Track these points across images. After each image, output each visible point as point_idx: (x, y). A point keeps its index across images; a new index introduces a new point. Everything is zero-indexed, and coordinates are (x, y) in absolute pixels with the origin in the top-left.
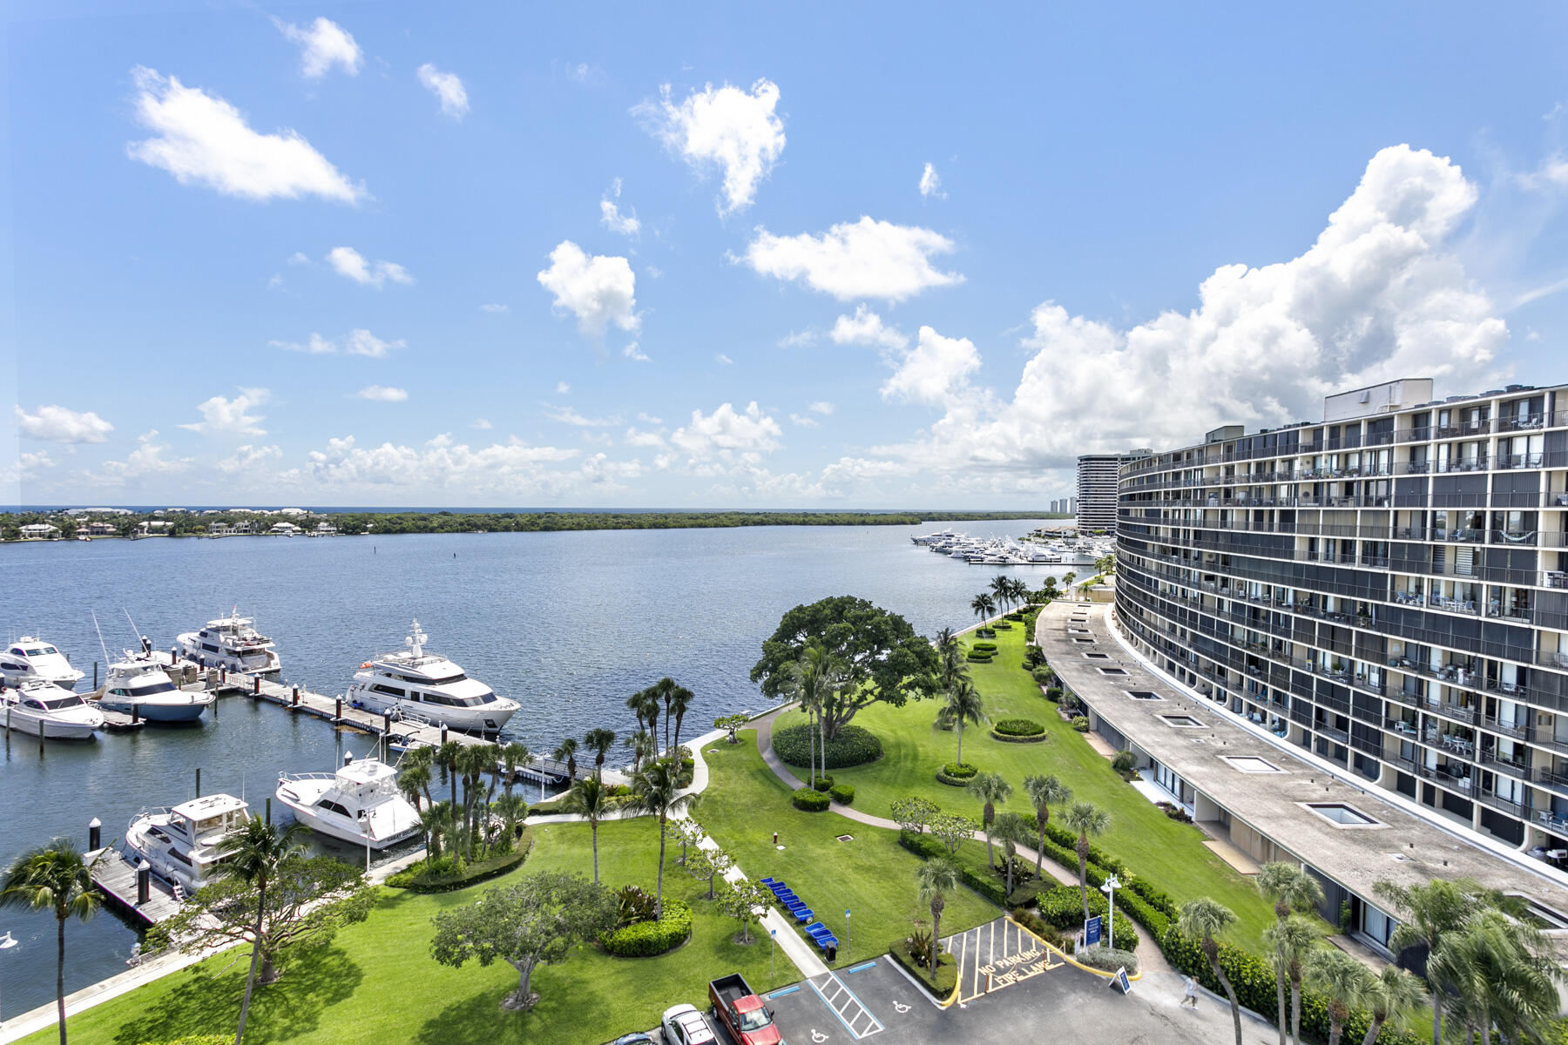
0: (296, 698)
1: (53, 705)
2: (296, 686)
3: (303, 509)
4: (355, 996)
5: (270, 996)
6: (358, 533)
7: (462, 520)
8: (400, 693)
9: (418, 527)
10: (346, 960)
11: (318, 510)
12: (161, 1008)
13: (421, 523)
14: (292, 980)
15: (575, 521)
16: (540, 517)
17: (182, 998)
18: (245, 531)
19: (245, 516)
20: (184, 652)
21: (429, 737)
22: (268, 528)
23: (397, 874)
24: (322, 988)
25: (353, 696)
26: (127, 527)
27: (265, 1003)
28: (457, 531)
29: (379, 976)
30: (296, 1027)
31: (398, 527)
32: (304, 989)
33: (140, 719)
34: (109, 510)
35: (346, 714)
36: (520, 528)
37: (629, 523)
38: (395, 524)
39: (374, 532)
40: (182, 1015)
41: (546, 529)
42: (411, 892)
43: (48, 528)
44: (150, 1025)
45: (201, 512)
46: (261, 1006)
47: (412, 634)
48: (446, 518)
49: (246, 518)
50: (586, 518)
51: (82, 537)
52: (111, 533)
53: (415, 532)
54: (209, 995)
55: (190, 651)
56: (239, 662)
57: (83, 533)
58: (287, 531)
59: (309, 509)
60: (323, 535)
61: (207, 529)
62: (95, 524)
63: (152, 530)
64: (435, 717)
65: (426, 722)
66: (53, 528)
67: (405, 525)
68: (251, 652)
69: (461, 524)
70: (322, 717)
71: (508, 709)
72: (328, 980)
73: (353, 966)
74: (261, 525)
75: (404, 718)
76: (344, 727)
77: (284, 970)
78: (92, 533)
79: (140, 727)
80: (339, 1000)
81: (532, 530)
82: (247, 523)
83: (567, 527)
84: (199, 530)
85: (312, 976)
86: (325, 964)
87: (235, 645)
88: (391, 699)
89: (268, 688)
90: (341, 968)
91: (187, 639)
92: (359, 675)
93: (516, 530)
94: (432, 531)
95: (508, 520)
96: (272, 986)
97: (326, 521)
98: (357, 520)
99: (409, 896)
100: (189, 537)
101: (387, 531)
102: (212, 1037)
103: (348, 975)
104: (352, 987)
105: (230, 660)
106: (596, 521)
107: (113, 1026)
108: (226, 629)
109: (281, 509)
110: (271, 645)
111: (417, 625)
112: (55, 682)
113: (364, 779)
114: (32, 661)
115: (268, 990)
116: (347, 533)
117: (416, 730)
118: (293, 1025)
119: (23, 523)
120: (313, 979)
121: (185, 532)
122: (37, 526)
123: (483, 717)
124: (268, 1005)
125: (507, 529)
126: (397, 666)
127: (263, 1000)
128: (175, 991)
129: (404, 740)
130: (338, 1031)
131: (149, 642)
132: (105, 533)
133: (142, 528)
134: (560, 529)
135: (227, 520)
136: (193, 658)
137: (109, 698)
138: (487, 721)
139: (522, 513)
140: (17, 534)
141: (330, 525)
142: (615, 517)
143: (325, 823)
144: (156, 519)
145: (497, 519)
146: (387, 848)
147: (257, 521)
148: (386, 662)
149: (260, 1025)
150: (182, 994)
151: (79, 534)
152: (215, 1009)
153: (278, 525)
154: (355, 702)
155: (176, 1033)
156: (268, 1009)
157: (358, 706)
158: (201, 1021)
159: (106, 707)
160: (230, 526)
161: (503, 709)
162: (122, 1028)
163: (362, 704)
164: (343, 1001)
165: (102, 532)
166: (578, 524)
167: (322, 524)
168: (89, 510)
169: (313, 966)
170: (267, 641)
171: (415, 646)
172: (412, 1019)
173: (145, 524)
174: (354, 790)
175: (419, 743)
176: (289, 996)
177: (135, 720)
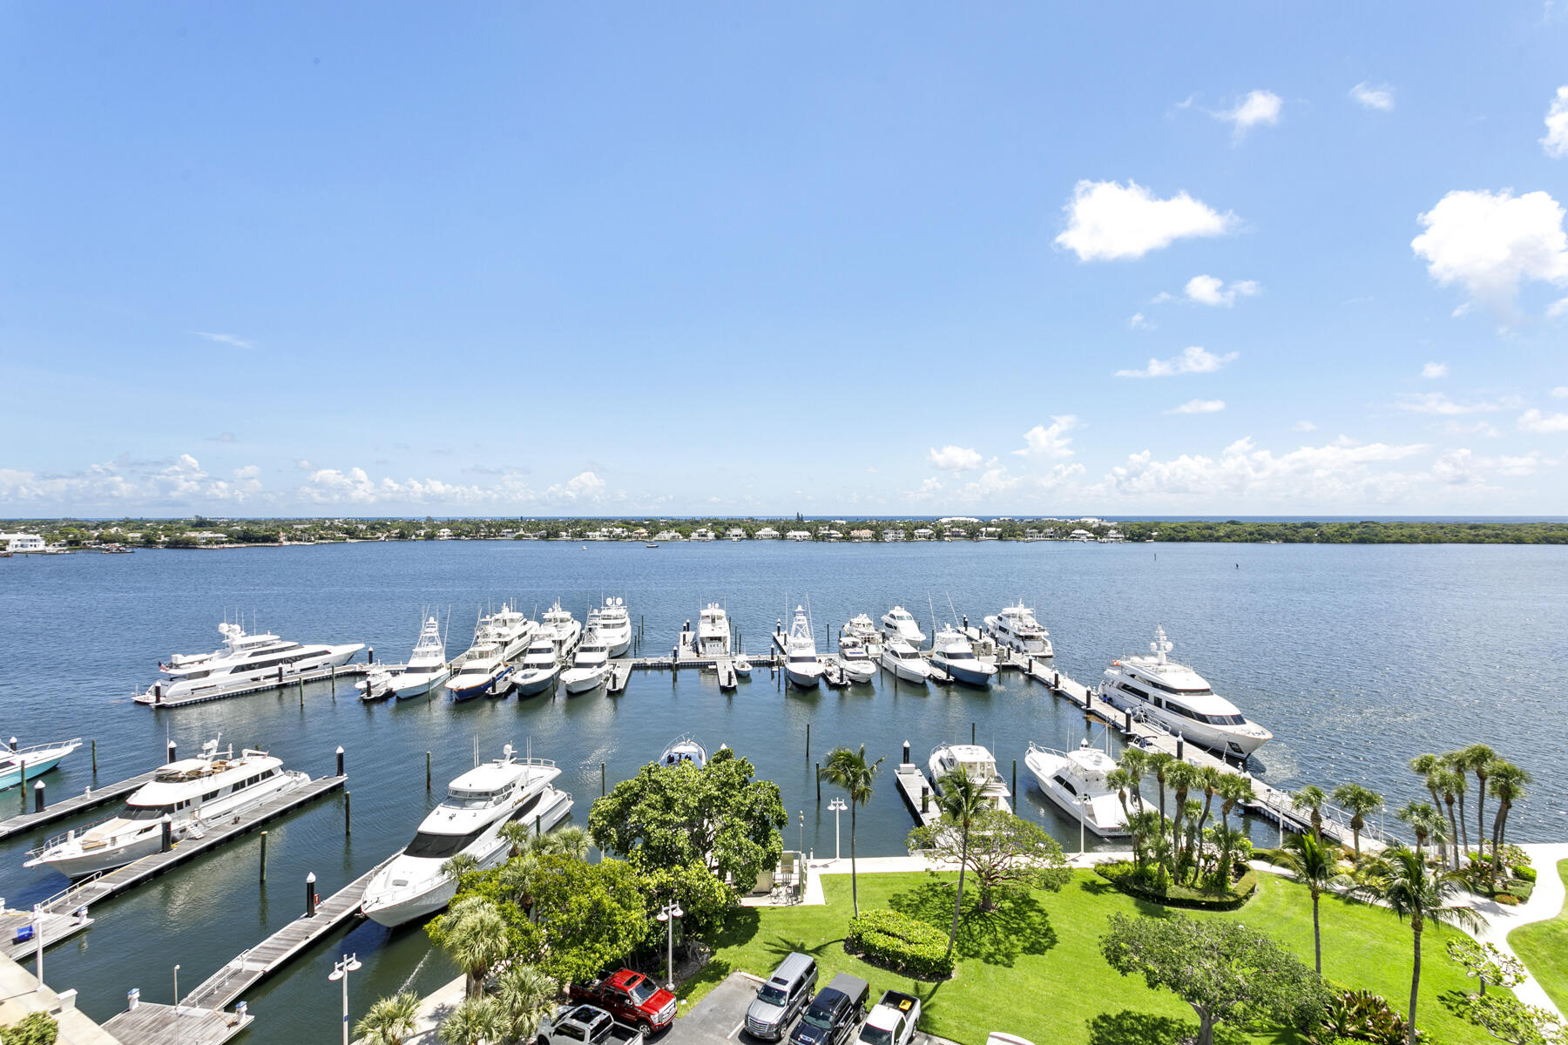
0: (1057, 682)
1: (905, 656)
2: (1057, 672)
3: (1098, 518)
4: (1046, 956)
5: (985, 921)
6: (1143, 541)
7: (1252, 529)
8: (1144, 696)
9: (1203, 536)
10: (1046, 921)
11: (1110, 519)
12: (918, 894)
13: (1206, 532)
14: (1003, 917)
15: (1406, 532)
16: (1352, 527)
17: (931, 893)
18: (1051, 537)
19: (1052, 524)
20: (988, 630)
21: (1164, 744)
22: (1068, 534)
23: (1106, 865)
24: (1024, 935)
25: (1103, 689)
26: (972, 533)
27: (981, 925)
28: (1246, 541)
29: (1069, 949)
30: (997, 957)
31: (1182, 535)
32: (1010, 930)
33: (951, 677)
34: (964, 519)
35: (1097, 705)
36: (1325, 539)
37: (1497, 536)
38: (1179, 533)
39: (1158, 539)
40: (928, 905)
41: (1362, 541)
42: (1115, 887)
43: (928, 532)
44: (909, 902)
45: (1022, 520)
46: (978, 926)
47: (1157, 640)
48: (1235, 527)
49: (1052, 525)
50: (1423, 529)
51: (946, 539)
52: (963, 536)
53: (1199, 541)
54: (947, 900)
55: (992, 630)
56: (1021, 644)
57: (948, 536)
58: (1082, 537)
59: (1103, 519)
60: (1112, 542)
61: (1024, 534)
62: (954, 530)
63: (989, 535)
64: (1175, 726)
65: (1166, 729)
66: (931, 532)
67: (1189, 533)
68: (1031, 638)
69: (1251, 534)
70: (1076, 704)
71: (1257, 736)
72: (1029, 931)
73: (1050, 929)
74: (1062, 531)
75: (1146, 721)
76: (1092, 716)
77: (999, 905)
78: (953, 536)
79: (951, 683)
80: (1034, 953)
81: (1342, 542)
82: (1052, 530)
83: (1394, 539)
84: (1019, 535)
85: (1018, 921)
86: (1029, 917)
87: (1020, 630)
88: (1136, 700)
89: (1040, 670)
90: (1041, 927)
91: (990, 620)
92: (1110, 672)
93: (1318, 542)
94: (1218, 540)
95: (1309, 529)
96: (988, 915)
97: (1115, 529)
98: (1142, 528)
99: (1112, 890)
100: (1011, 540)
101: (1172, 539)
102: (938, 931)
103: (1045, 935)
104: (1046, 948)
105: (1016, 642)
106: (1439, 533)
107: (890, 891)
108: (1014, 616)
109: (1080, 518)
110: (1046, 633)
111: (1162, 632)
112: (907, 640)
113: (1090, 766)
114: (898, 623)
115: (985, 916)
116: (1134, 540)
117: (1155, 735)
118: (995, 954)
119: (916, 528)
120: (1018, 924)
121: (1009, 536)
122: (923, 531)
123: (1226, 739)
124: (982, 928)
125: (1308, 540)
126: (1141, 668)
127: (980, 922)
128: (928, 885)
129: (1143, 742)
130: (1027, 979)
131: (966, 620)
132: (959, 536)
133: (982, 533)
134: (1383, 542)
135: (1038, 527)
136: (993, 636)
137: (937, 658)
138: (1231, 744)
139: (1329, 522)
140: (912, 535)
141: (1119, 532)
142: (1473, 527)
143: (1059, 796)
144: (991, 526)
145: (1295, 528)
146: (1108, 837)
147: (1060, 528)
148: (1133, 664)
149: (974, 941)
150: (931, 890)
151: (945, 536)
152: (949, 912)
153: (1076, 532)
154: (1105, 696)
155: (922, 916)
156: (981, 931)
157: (1108, 700)
158: (937, 916)
159: (934, 664)
160: (1040, 532)
161: (1251, 735)
162: (894, 895)
163: (1110, 699)
164: (1036, 955)
165: (957, 535)
166: (1411, 536)
167: (1111, 531)
168: (953, 519)
169: (1021, 915)
170: (1043, 630)
171: (1159, 652)
172: (1089, 1004)
173: (983, 529)
174: (1080, 774)
175: (1156, 749)
176: (998, 929)
177: (948, 677)
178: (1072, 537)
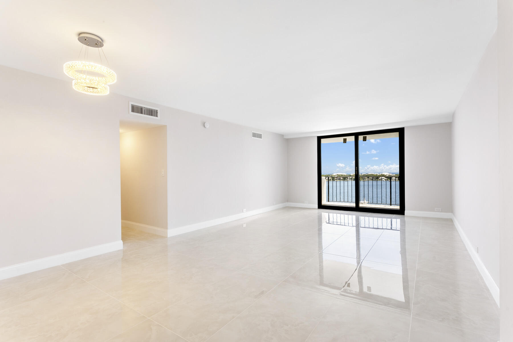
178: (379, 179)
